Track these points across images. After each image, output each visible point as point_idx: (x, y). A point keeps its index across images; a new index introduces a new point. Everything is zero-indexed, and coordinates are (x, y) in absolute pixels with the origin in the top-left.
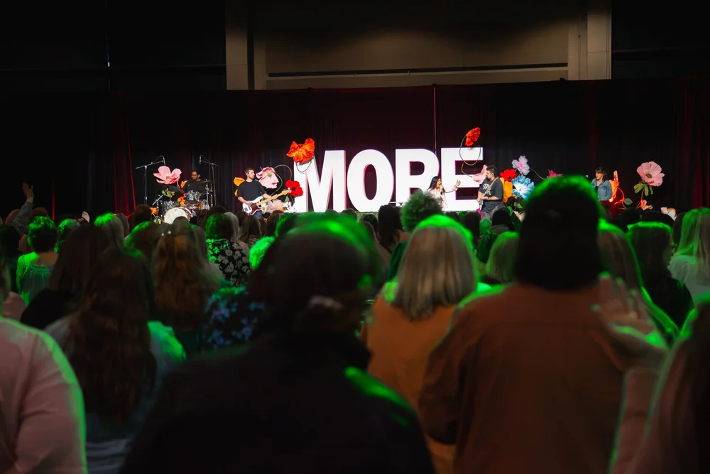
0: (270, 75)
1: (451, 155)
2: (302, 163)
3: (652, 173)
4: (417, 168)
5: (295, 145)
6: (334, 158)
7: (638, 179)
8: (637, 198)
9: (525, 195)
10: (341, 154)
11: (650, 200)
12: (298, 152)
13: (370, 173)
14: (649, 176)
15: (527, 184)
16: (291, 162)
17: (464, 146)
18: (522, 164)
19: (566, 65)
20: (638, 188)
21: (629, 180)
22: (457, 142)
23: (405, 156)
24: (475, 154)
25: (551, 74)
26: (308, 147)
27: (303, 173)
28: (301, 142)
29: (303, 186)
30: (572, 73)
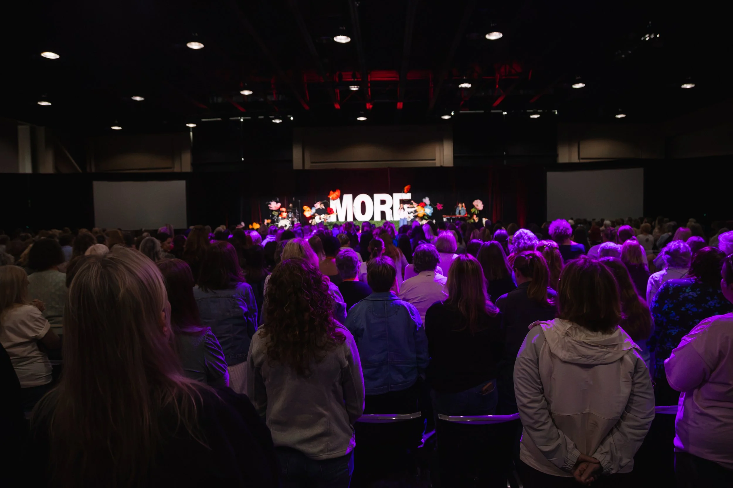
0: (312, 163)
1: (398, 196)
2: (334, 200)
3: (479, 205)
4: (383, 202)
5: (331, 192)
6: (348, 197)
7: (473, 207)
8: (472, 215)
9: (430, 213)
10: (350, 196)
11: (477, 216)
12: (332, 195)
13: (363, 204)
14: (477, 206)
15: (430, 209)
16: (329, 200)
17: (404, 192)
18: (427, 200)
19: (435, 160)
20: (473, 210)
21: (469, 206)
22: (401, 191)
23: (378, 197)
24: (408, 196)
25: (429, 164)
26: (337, 193)
27: (334, 204)
28: (334, 191)
29: (334, 210)
30: (438, 163)
